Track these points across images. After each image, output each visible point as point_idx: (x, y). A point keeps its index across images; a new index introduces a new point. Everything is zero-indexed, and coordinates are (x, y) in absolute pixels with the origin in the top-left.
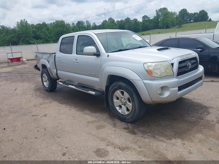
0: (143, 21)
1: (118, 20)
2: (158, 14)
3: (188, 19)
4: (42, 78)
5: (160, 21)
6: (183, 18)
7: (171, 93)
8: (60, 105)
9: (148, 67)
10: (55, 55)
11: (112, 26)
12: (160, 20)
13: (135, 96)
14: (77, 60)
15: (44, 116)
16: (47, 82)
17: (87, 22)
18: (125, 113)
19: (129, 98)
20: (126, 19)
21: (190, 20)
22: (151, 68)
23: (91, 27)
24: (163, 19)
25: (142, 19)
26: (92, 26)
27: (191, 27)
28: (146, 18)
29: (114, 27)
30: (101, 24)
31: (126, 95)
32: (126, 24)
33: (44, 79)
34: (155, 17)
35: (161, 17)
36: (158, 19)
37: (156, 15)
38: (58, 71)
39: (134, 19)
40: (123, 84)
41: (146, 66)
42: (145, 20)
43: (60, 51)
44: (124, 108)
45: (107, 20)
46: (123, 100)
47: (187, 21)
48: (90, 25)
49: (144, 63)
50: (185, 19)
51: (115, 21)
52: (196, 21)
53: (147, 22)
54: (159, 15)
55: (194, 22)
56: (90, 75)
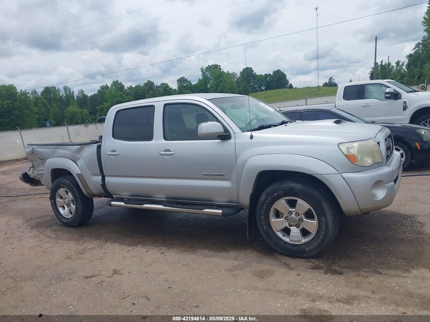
0: (179, 88)
1: (131, 86)
2: (204, 75)
3: (257, 84)
4: (53, 199)
5: (210, 88)
6: (248, 82)
7: (388, 191)
8: (131, 248)
9: (347, 149)
10: (100, 145)
11: (120, 96)
12: (209, 86)
13: (325, 205)
14: (170, 151)
15: (113, 274)
16: (68, 205)
17: (65, 88)
18: (301, 241)
19: (311, 210)
20: (146, 84)
21: (260, 87)
22: (354, 151)
23: (75, 98)
24: (216, 85)
25: (177, 83)
26: (77, 97)
27: (265, 97)
28: (185, 83)
29: (124, 99)
30: (96, 93)
31: (303, 205)
32: (147, 94)
33: (58, 200)
34: (200, 80)
35: (211, 82)
36: (206, 84)
37: (201, 77)
38: (107, 179)
39: (162, 84)
40: (297, 186)
41: (343, 147)
42: (184, 87)
43: (113, 136)
44: (295, 231)
45: (109, 85)
46: (293, 215)
47: (254, 88)
48: (73, 95)
49: (339, 144)
50: (251, 84)
51: (126, 87)
52: (269, 87)
53: (186, 90)
54: (208, 77)
55: (266, 89)
56: (205, 177)
